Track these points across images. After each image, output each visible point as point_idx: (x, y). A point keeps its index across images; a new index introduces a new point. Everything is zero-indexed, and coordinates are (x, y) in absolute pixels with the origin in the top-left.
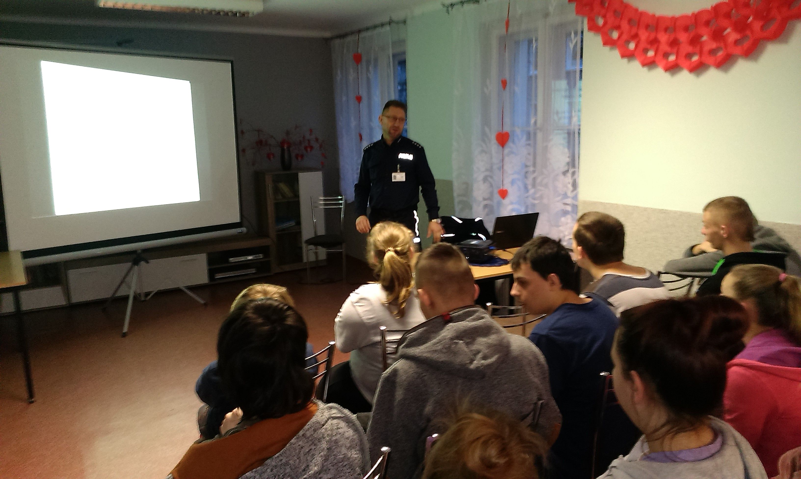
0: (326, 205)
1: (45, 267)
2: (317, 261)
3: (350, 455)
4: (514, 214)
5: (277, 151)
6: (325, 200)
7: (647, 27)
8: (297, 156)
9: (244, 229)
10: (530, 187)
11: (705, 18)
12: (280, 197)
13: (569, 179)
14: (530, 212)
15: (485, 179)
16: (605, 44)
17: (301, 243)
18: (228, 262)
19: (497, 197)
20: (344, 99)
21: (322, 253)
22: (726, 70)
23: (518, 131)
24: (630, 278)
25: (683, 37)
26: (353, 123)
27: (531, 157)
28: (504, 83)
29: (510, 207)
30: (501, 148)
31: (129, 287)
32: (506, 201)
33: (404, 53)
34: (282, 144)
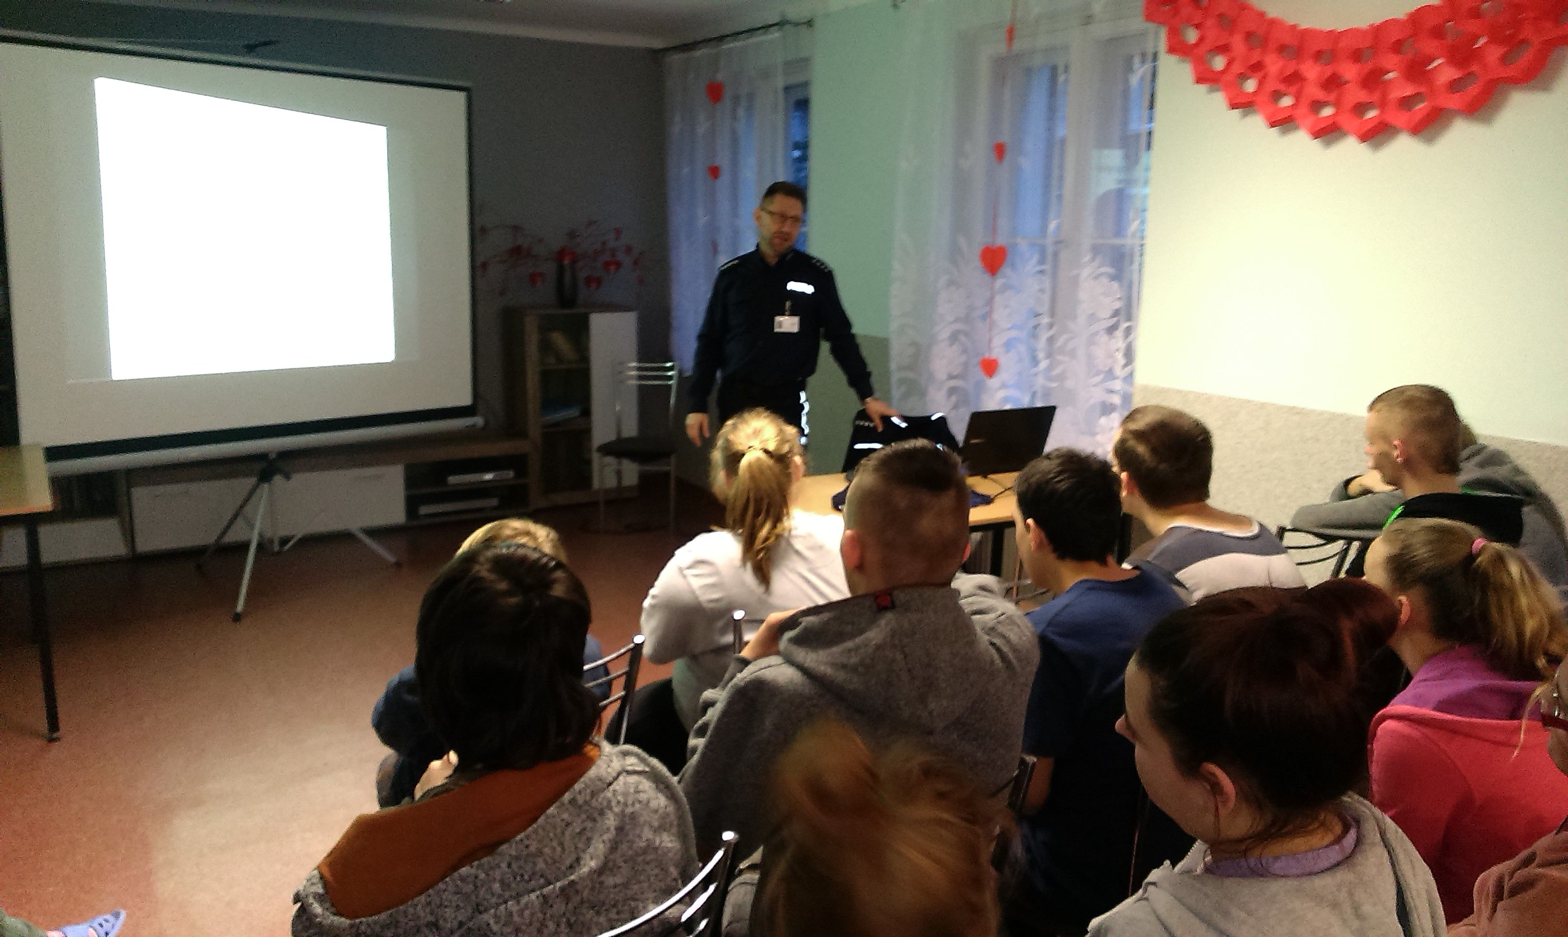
0: (640, 378)
1: (87, 480)
2: (620, 489)
3: (657, 843)
4: (1008, 407)
5: (549, 269)
6: (639, 369)
7: (1282, 49)
8: (589, 280)
9: (478, 421)
10: (1041, 355)
11: (1395, 35)
12: (552, 360)
13: (1119, 342)
14: (1039, 404)
15: (954, 338)
16: (1200, 80)
17: (589, 450)
18: (444, 482)
19: (978, 373)
20: (686, 170)
21: (631, 472)
22: (1430, 140)
23: (1023, 245)
24: (1221, 534)
25: (1350, 72)
26: (702, 220)
27: (1046, 297)
28: (1000, 150)
29: (1001, 394)
30: (987, 277)
31: (252, 527)
32: (993, 382)
33: (805, 85)
34: (561, 254)
